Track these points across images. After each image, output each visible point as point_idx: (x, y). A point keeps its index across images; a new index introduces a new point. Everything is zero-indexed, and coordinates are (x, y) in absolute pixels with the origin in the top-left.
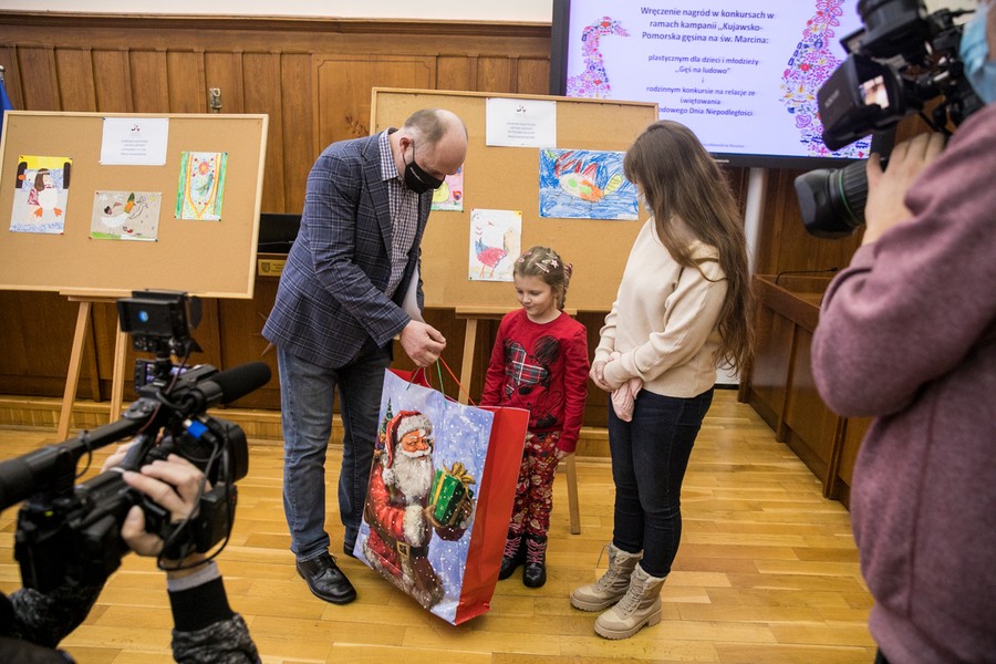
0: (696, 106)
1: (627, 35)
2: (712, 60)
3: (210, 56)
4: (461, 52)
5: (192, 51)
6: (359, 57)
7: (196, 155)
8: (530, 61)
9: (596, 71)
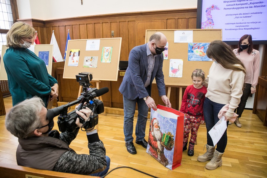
0: (241, 28)
1: (219, 9)
2: (246, 14)
3: (112, 23)
4: (173, 18)
5: (108, 22)
6: (147, 21)
7: (106, 48)
8: (192, 19)
9: (210, 20)
